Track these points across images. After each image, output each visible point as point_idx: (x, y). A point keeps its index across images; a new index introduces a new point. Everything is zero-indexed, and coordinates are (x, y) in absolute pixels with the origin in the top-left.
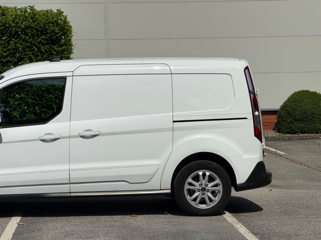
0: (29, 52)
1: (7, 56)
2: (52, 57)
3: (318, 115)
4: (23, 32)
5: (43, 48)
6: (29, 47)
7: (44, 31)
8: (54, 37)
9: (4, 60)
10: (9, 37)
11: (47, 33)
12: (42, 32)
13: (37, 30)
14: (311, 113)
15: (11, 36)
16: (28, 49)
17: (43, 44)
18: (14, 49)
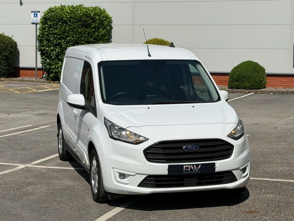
0: (72, 32)
1: (61, 34)
2: (85, 35)
3: (248, 77)
4: (69, 21)
5: (80, 30)
6: (72, 29)
7: (79, 20)
8: (85, 23)
9: (58, 37)
10: (62, 23)
11: (81, 21)
12: (78, 20)
13: (76, 19)
14: (243, 76)
15: (63, 23)
16: (71, 30)
17: (79, 28)
18: (64, 30)
